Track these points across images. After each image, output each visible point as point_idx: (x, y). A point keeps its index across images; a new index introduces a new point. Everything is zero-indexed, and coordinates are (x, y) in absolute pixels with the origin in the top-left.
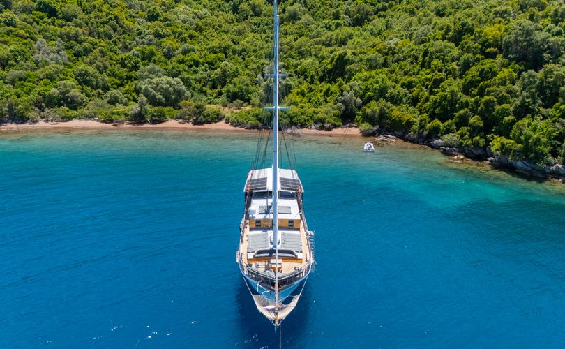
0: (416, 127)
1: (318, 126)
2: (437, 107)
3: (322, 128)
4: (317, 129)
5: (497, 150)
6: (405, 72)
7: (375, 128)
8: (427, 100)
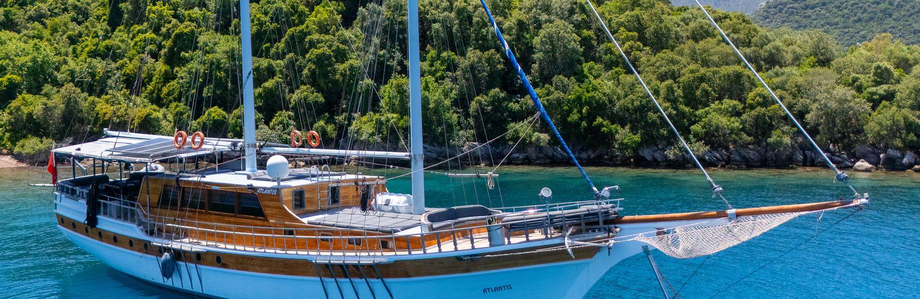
5: (372, 134)
6: (69, 37)
8: (168, 77)
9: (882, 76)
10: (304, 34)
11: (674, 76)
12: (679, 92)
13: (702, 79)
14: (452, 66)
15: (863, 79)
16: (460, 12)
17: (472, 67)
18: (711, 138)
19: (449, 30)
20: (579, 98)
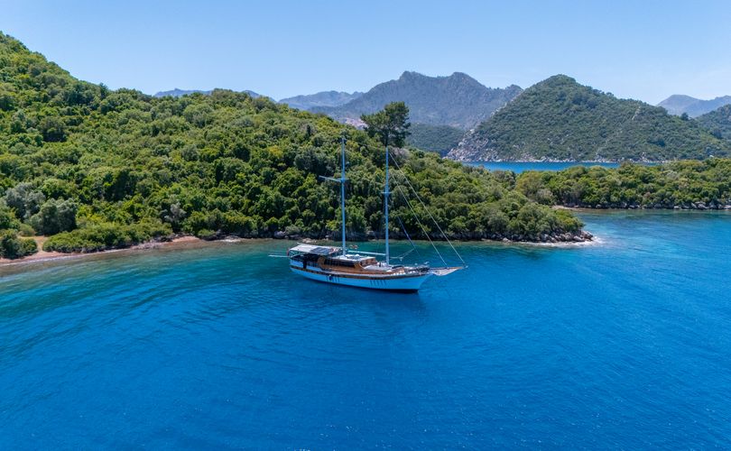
0: (254, 225)
1: (159, 238)
2: (267, 208)
3: (163, 240)
4: (158, 241)
7: (218, 232)
8: (250, 204)
9: (514, 207)
10: (305, 189)
11: (443, 207)
12: (444, 213)
13: (452, 208)
14: (362, 202)
15: (509, 208)
16: (364, 181)
17: (370, 203)
18: (455, 230)
19: (360, 188)
20: (409, 215)
